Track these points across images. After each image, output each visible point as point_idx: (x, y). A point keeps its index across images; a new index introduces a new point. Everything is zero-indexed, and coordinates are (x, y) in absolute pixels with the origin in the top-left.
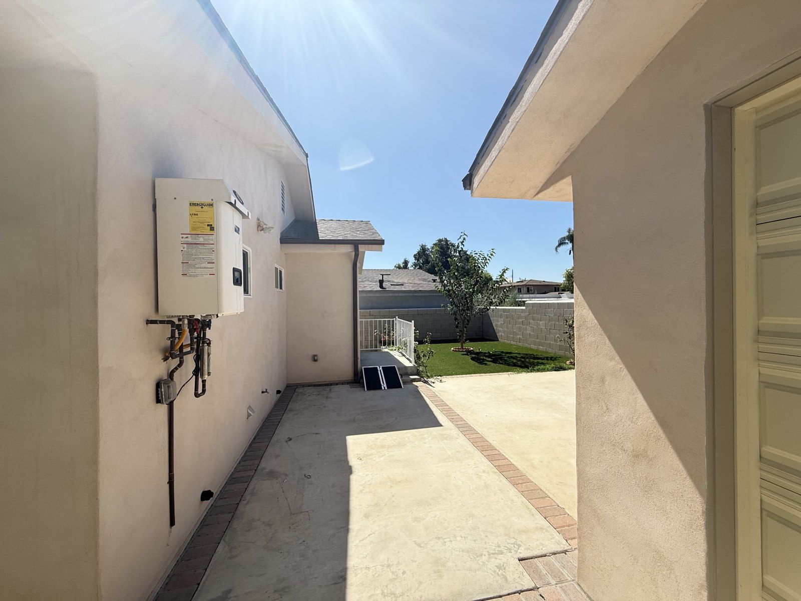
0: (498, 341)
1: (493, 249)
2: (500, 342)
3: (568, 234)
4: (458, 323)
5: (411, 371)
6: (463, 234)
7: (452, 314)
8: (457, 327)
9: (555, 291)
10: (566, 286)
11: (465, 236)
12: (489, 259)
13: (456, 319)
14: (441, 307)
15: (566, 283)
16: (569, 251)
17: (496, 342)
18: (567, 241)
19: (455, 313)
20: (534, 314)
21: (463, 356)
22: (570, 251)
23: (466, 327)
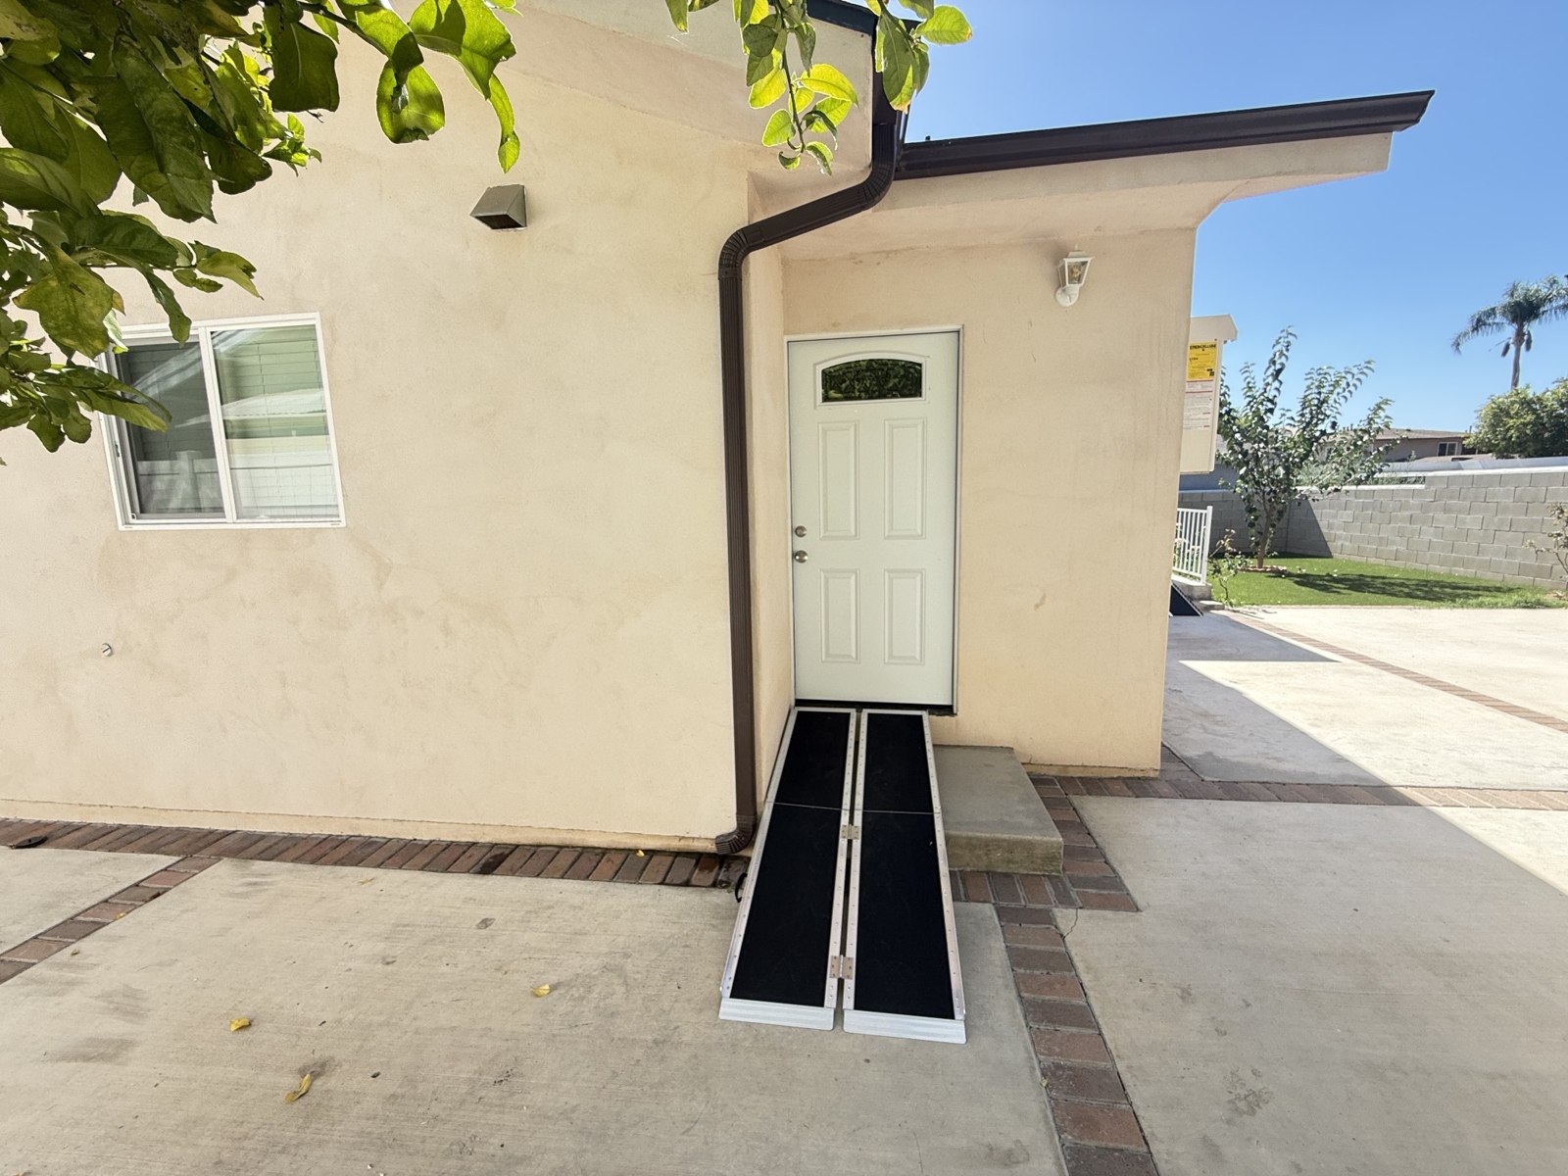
0: (1332, 557)
1: (1369, 362)
2: (1337, 560)
3: (1507, 300)
4: (1256, 519)
5: (1199, 593)
6: (1284, 334)
7: (1244, 500)
8: (1252, 525)
9: (1442, 454)
10: (1483, 440)
11: (1291, 338)
12: (1355, 385)
13: (1251, 510)
14: (1218, 488)
15: (1486, 433)
16: (1503, 345)
17: (1330, 560)
18: (1499, 319)
19: (1249, 499)
20: (1451, 498)
21: (1269, 579)
22: (1507, 347)
23: (1273, 526)
